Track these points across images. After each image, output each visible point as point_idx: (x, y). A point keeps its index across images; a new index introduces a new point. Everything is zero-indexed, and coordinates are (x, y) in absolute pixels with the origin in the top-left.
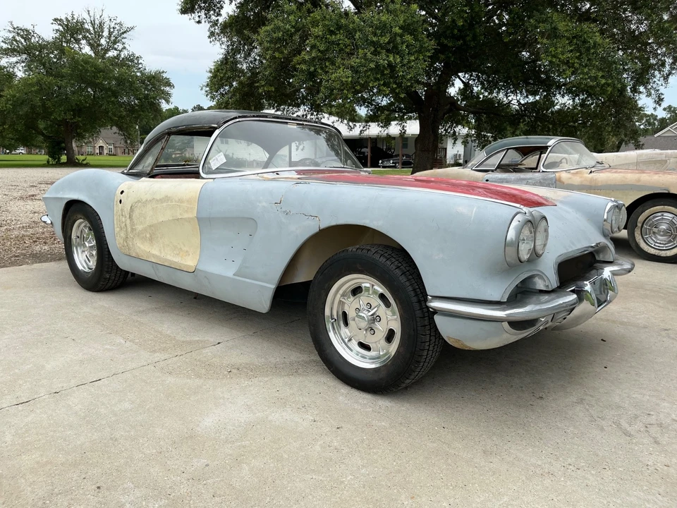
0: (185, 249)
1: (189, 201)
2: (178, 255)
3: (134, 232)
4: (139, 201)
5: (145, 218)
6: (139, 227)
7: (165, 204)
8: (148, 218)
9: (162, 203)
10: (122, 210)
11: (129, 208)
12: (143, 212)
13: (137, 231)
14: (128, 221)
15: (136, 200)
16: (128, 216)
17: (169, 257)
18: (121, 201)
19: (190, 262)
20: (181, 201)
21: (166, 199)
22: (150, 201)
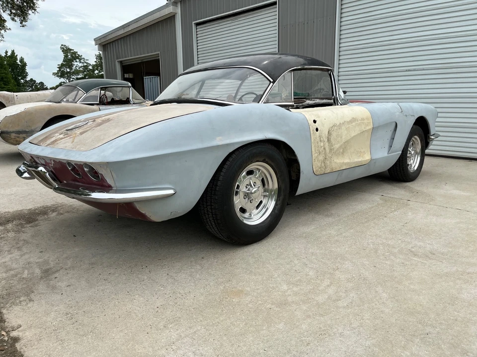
0: (362, 151)
1: (367, 119)
2: (360, 156)
3: (333, 152)
4: (334, 126)
5: (341, 137)
6: (337, 146)
7: (354, 124)
8: (344, 137)
9: (352, 123)
10: (320, 137)
11: (327, 133)
12: (340, 133)
13: (335, 150)
14: (327, 144)
15: (332, 126)
16: (327, 140)
17: (356, 160)
18: (317, 130)
19: (367, 157)
20: (363, 119)
21: (354, 120)
22: (343, 123)
